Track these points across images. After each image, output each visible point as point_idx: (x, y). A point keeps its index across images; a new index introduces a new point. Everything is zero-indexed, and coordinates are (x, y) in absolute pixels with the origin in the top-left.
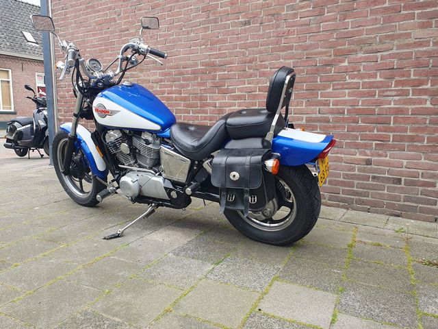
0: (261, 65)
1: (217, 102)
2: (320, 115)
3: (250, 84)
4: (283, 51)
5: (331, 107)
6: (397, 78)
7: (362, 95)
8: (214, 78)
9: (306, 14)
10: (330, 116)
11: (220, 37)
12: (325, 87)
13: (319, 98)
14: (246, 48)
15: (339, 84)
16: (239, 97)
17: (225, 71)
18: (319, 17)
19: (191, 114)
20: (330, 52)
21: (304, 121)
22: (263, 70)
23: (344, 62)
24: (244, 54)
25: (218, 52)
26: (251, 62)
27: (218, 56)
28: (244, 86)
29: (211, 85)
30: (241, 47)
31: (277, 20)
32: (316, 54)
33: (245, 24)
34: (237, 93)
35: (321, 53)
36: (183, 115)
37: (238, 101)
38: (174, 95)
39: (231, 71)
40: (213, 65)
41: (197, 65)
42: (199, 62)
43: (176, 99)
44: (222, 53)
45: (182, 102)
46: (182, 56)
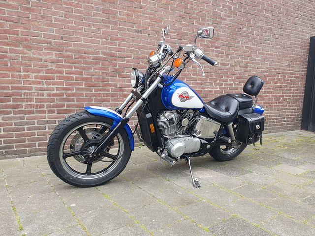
1: (118, 83)
6: (209, 77)
7: (198, 84)
8: (115, 65)
9: (174, 37)
11: (119, 36)
14: (139, 49)
15: (188, 78)
17: (124, 61)
18: (180, 41)
19: (93, 92)
23: (190, 66)
24: (137, 52)
25: (117, 47)
26: (143, 58)
27: (118, 50)
29: (113, 70)
30: (136, 47)
31: (158, 35)
33: (138, 32)
36: (84, 93)
38: (74, 76)
39: (129, 62)
40: (113, 55)
41: (98, 53)
42: (101, 51)
43: (77, 79)
44: (121, 48)
45: (84, 82)
46: (83, 43)
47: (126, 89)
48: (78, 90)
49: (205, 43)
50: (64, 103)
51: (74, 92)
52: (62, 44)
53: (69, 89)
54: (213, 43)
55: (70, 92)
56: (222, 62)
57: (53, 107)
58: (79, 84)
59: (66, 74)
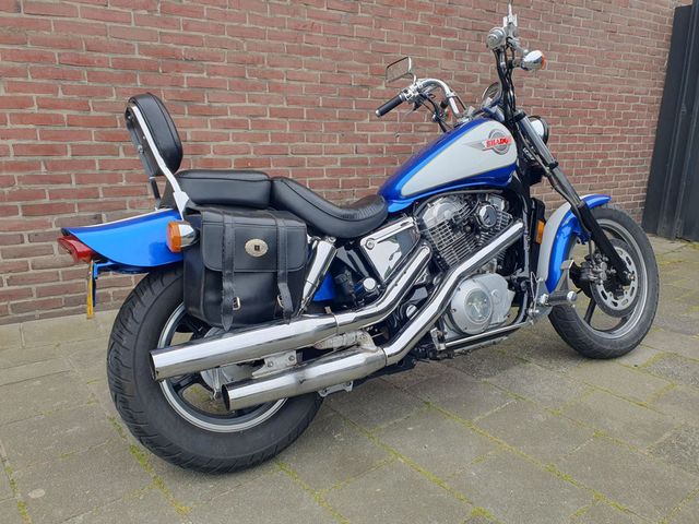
0: (273, 73)
2: (357, 156)
3: (254, 102)
4: (306, 54)
5: (369, 144)
8: (177, 83)
9: (335, 5)
10: (369, 157)
12: (362, 117)
13: (356, 132)
14: (243, 38)
16: (235, 124)
17: (201, 71)
18: (351, 15)
19: (122, 156)
20: (366, 68)
21: (339, 164)
22: (275, 80)
23: (381, 84)
24: (238, 47)
25: (182, 31)
26: (253, 63)
27: (185, 40)
28: (242, 105)
29: (171, 96)
30: (233, 32)
31: (294, 1)
32: (350, 68)
34: (230, 117)
35: (356, 68)
36: (97, 158)
37: (231, 131)
38: (65, 113)
39: (215, 74)
40: (172, 56)
41: (129, 49)
42: (136, 44)
43: (72, 122)
44: (191, 36)
45: (93, 130)
46: (80, 19)
47: (212, 145)
48: (78, 151)
49: (418, 22)
50: (40, 187)
51: (69, 157)
52: (20, 22)
53: (51, 151)
54: (439, 21)
55: (55, 158)
56: (460, 73)
57: (10, 200)
58: (80, 136)
59: (40, 107)
